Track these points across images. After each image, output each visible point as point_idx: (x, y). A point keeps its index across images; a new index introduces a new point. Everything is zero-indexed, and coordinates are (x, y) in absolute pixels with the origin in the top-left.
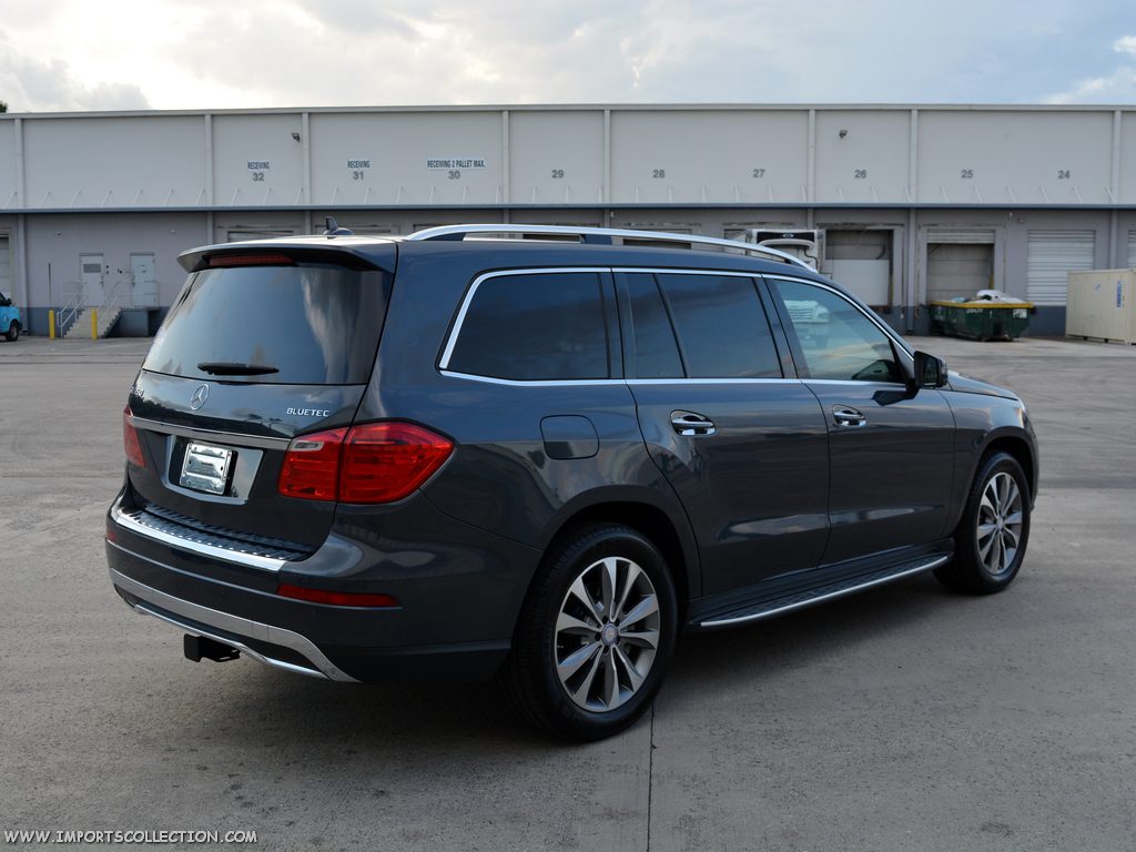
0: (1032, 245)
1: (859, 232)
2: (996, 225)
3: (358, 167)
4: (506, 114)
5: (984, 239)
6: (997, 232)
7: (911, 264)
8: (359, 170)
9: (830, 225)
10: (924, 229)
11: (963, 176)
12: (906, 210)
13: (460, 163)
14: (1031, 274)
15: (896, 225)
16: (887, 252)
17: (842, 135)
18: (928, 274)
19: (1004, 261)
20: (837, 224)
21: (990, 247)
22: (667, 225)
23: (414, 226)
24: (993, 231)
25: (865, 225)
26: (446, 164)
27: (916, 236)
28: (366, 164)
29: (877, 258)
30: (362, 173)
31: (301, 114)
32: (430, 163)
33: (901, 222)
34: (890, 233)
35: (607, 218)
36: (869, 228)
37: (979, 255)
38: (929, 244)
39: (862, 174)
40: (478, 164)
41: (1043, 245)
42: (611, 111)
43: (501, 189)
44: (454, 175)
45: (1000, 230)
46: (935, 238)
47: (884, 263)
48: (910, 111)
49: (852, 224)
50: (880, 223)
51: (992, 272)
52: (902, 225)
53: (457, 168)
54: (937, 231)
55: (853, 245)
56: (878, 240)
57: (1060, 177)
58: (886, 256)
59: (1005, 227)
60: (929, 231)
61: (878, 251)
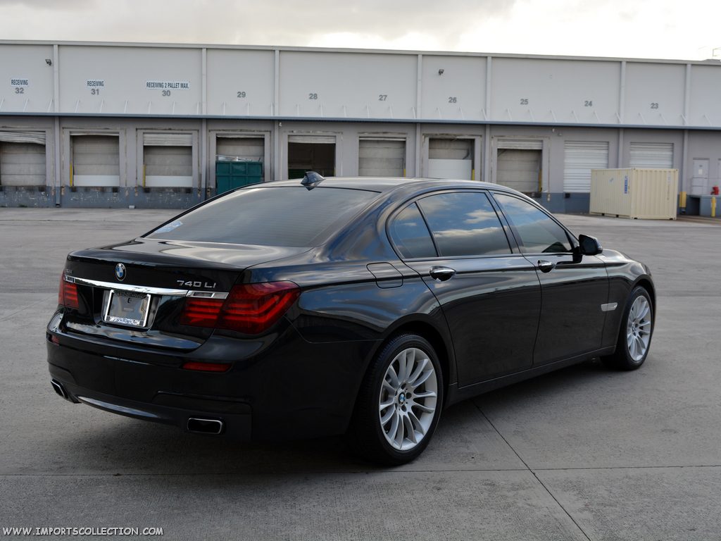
0: (567, 151)
1: (451, 140)
2: (543, 137)
3: (95, 86)
4: (204, 51)
5: (535, 146)
6: (544, 142)
7: (487, 162)
8: (96, 88)
9: (431, 134)
10: (496, 139)
11: (522, 103)
12: (483, 126)
13: (170, 85)
14: (566, 171)
15: (475, 135)
16: (470, 154)
17: (441, 72)
18: (498, 169)
19: (549, 161)
20: (436, 135)
21: (539, 152)
22: (319, 133)
23: (137, 129)
24: (542, 141)
25: (455, 135)
26: (161, 85)
27: (490, 143)
28: (101, 84)
29: (464, 159)
30: (98, 90)
31: (52, 45)
32: (148, 85)
33: (480, 134)
34: (472, 141)
35: (276, 127)
36: (458, 137)
37: (531, 157)
38: (498, 149)
39: (453, 100)
40: (184, 86)
41: (574, 151)
42: (280, 51)
43: (201, 104)
44: (166, 93)
45: (546, 141)
46: (502, 145)
47: (468, 162)
48: (486, 57)
49: (447, 134)
50: (466, 134)
51: (541, 169)
52: (481, 136)
53: (168, 88)
54: (504, 140)
55: (447, 149)
56: (464, 146)
57: (586, 105)
58: (470, 156)
59: (549, 138)
60: (499, 140)
61: (464, 153)
